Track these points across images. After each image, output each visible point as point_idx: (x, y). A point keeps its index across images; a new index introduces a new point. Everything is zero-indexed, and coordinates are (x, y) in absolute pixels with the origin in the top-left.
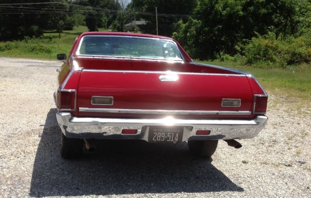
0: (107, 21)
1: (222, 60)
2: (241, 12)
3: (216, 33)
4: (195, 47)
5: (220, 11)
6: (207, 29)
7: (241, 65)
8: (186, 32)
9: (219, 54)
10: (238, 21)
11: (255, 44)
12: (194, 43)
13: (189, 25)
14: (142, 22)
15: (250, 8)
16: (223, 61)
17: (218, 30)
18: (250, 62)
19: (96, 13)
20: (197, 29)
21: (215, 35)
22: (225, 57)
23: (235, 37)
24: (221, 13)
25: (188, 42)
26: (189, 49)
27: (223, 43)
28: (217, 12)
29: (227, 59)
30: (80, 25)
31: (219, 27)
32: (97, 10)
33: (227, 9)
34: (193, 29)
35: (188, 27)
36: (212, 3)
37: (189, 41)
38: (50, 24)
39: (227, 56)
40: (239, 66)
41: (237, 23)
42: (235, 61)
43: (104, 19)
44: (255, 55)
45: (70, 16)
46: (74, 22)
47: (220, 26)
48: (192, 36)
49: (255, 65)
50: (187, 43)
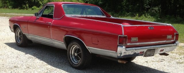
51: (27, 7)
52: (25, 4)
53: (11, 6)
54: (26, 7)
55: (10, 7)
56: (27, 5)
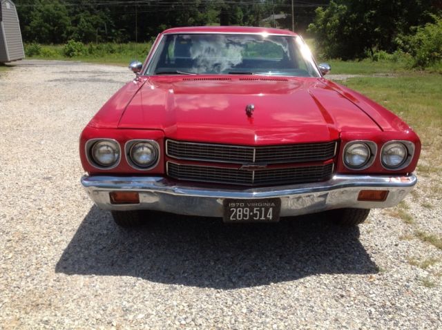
0: (242, 16)
1: (375, 59)
3: (368, 21)
4: (338, 42)
6: (354, 16)
7: (406, 68)
8: (325, 21)
9: (371, 50)
10: (399, 3)
11: (431, 33)
12: (336, 36)
13: (330, 12)
14: (282, 15)
16: (377, 60)
17: (370, 17)
18: (421, 64)
19: (229, 7)
20: (341, 16)
21: (365, 23)
22: (379, 54)
23: (395, 26)
25: (328, 36)
26: (329, 45)
27: (377, 35)
29: (382, 57)
30: (215, 22)
31: (372, 13)
32: (230, 4)
34: (335, 17)
35: (329, 15)
37: (330, 33)
38: (179, 22)
39: (383, 53)
40: (402, 70)
41: (399, 6)
42: (395, 60)
43: (240, 14)
44: (430, 51)
45: (201, 12)
46: (206, 19)
47: (374, 12)
48: (334, 27)
49: (431, 69)
50: (326, 36)
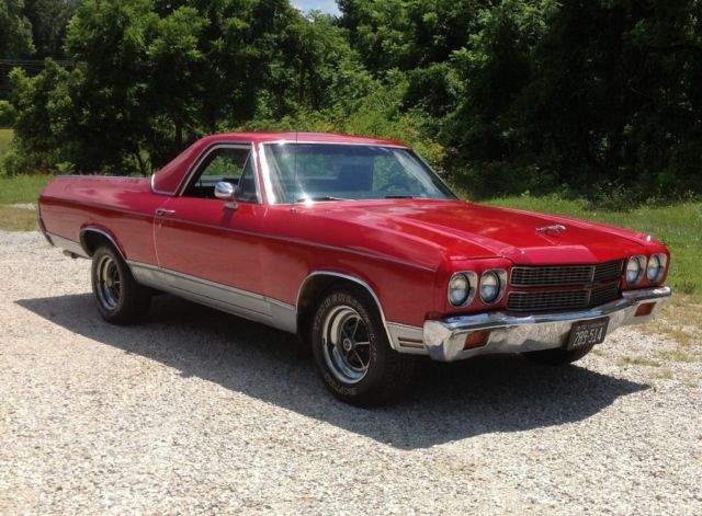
2: (195, 52)
3: (135, 102)
5: (138, 44)
6: (108, 91)
8: (40, 98)
12: (70, 129)
13: (46, 79)
15: (216, 43)
17: (139, 94)
20: (73, 91)
23: (186, 114)
24: (143, 52)
25: (52, 127)
28: (131, 46)
31: (141, 88)
33: (156, 41)
34: (60, 89)
35: (47, 85)
36: (115, 23)
37: (55, 122)
41: (188, 77)
47: (143, 85)
48: (63, 111)
51: (142, 165)
52: (134, 150)
53: (66, 164)
54: (138, 167)
55: (61, 167)
56: (145, 155)
